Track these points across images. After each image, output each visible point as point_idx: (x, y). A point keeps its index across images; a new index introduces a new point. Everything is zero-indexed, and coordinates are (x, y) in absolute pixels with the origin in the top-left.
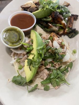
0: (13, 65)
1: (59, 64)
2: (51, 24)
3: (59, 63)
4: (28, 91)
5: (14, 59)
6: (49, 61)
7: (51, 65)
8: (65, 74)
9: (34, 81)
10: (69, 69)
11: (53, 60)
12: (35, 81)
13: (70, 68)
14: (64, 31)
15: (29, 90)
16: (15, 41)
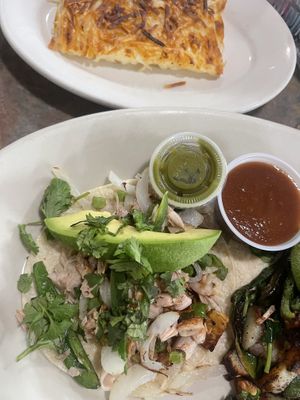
0: (107, 182)
1: (95, 329)
2: (271, 316)
3: (96, 331)
4: (25, 226)
5: (125, 184)
6: (101, 291)
7: (91, 296)
8: (59, 351)
9: (51, 245)
10: (76, 372)
11: (107, 309)
12: (53, 246)
13: (78, 373)
14: (245, 378)
15: (27, 228)
16: (175, 178)
